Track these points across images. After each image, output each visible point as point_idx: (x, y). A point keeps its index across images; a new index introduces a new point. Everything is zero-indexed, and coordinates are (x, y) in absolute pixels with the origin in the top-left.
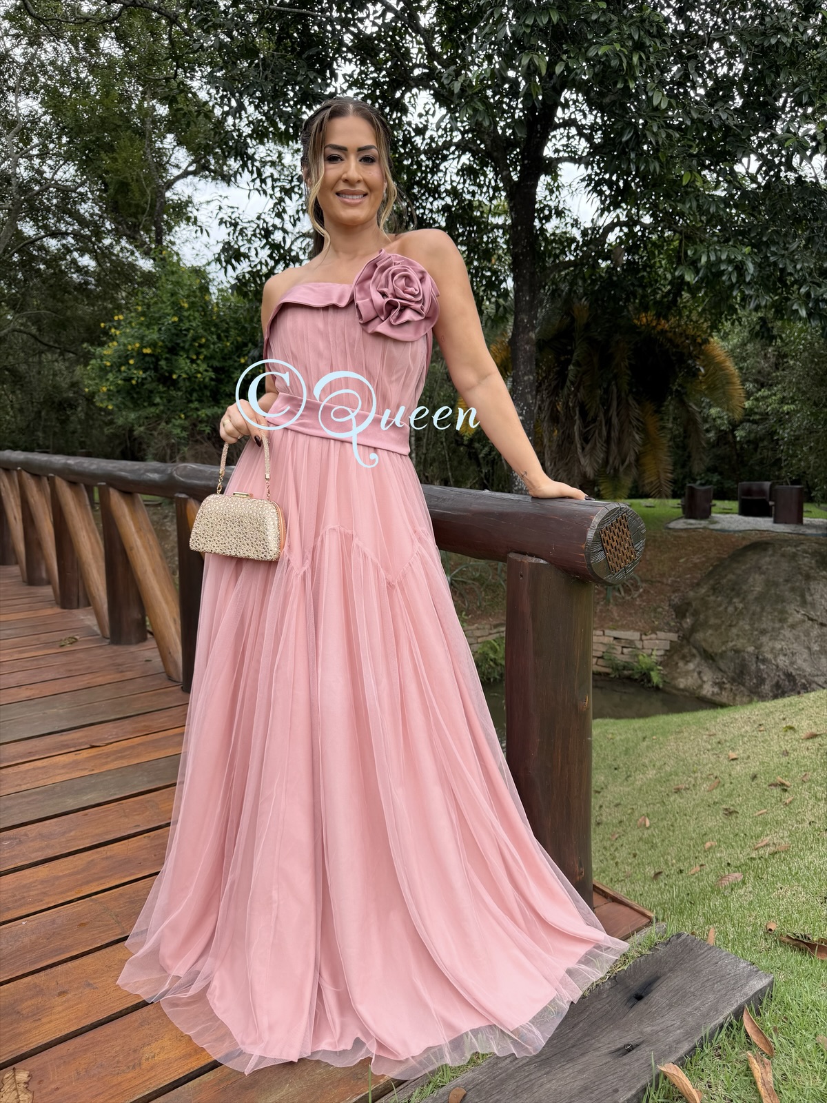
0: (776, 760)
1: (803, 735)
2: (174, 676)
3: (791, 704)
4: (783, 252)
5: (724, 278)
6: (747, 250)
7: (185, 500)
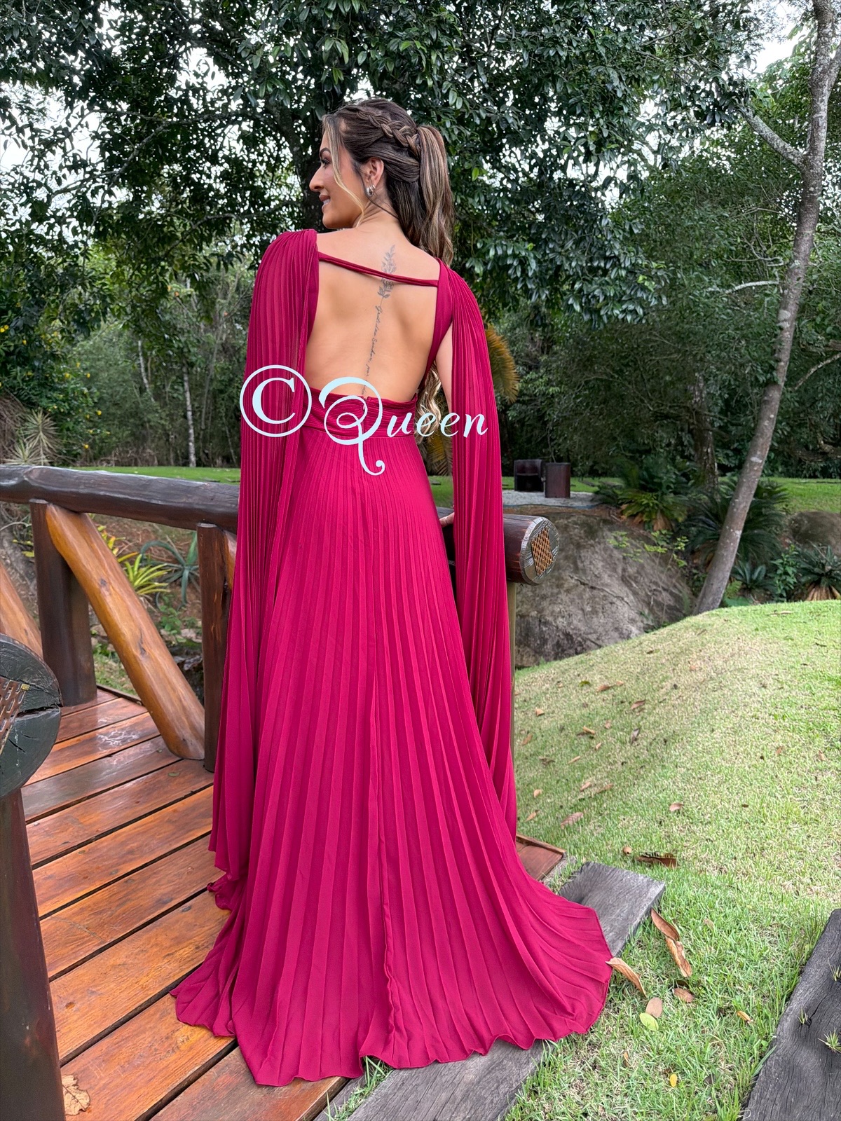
0: (577, 711)
1: (598, 687)
3: (582, 662)
4: (560, 250)
5: (510, 271)
6: (530, 246)
7: (44, 506)
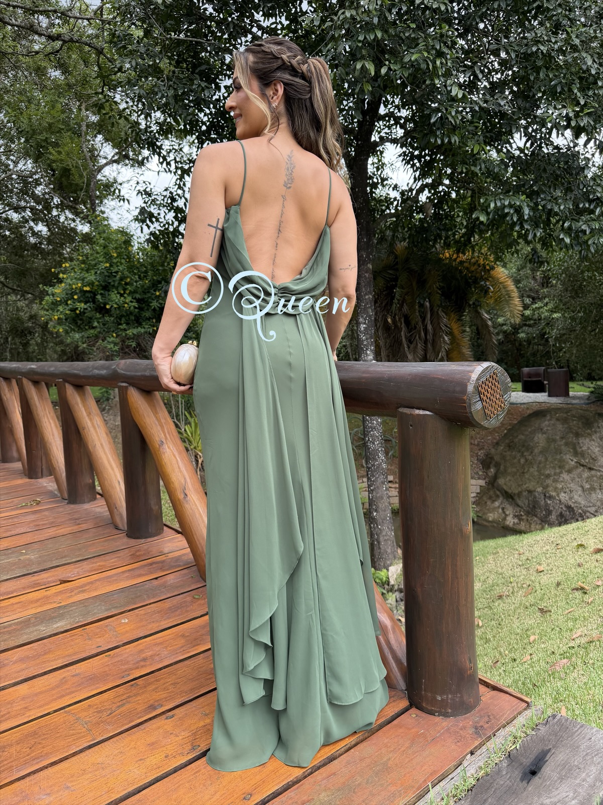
0: (573, 569)
1: (592, 550)
2: (121, 526)
3: (578, 528)
4: (550, 198)
5: (508, 218)
6: (523, 198)
7: (126, 388)
